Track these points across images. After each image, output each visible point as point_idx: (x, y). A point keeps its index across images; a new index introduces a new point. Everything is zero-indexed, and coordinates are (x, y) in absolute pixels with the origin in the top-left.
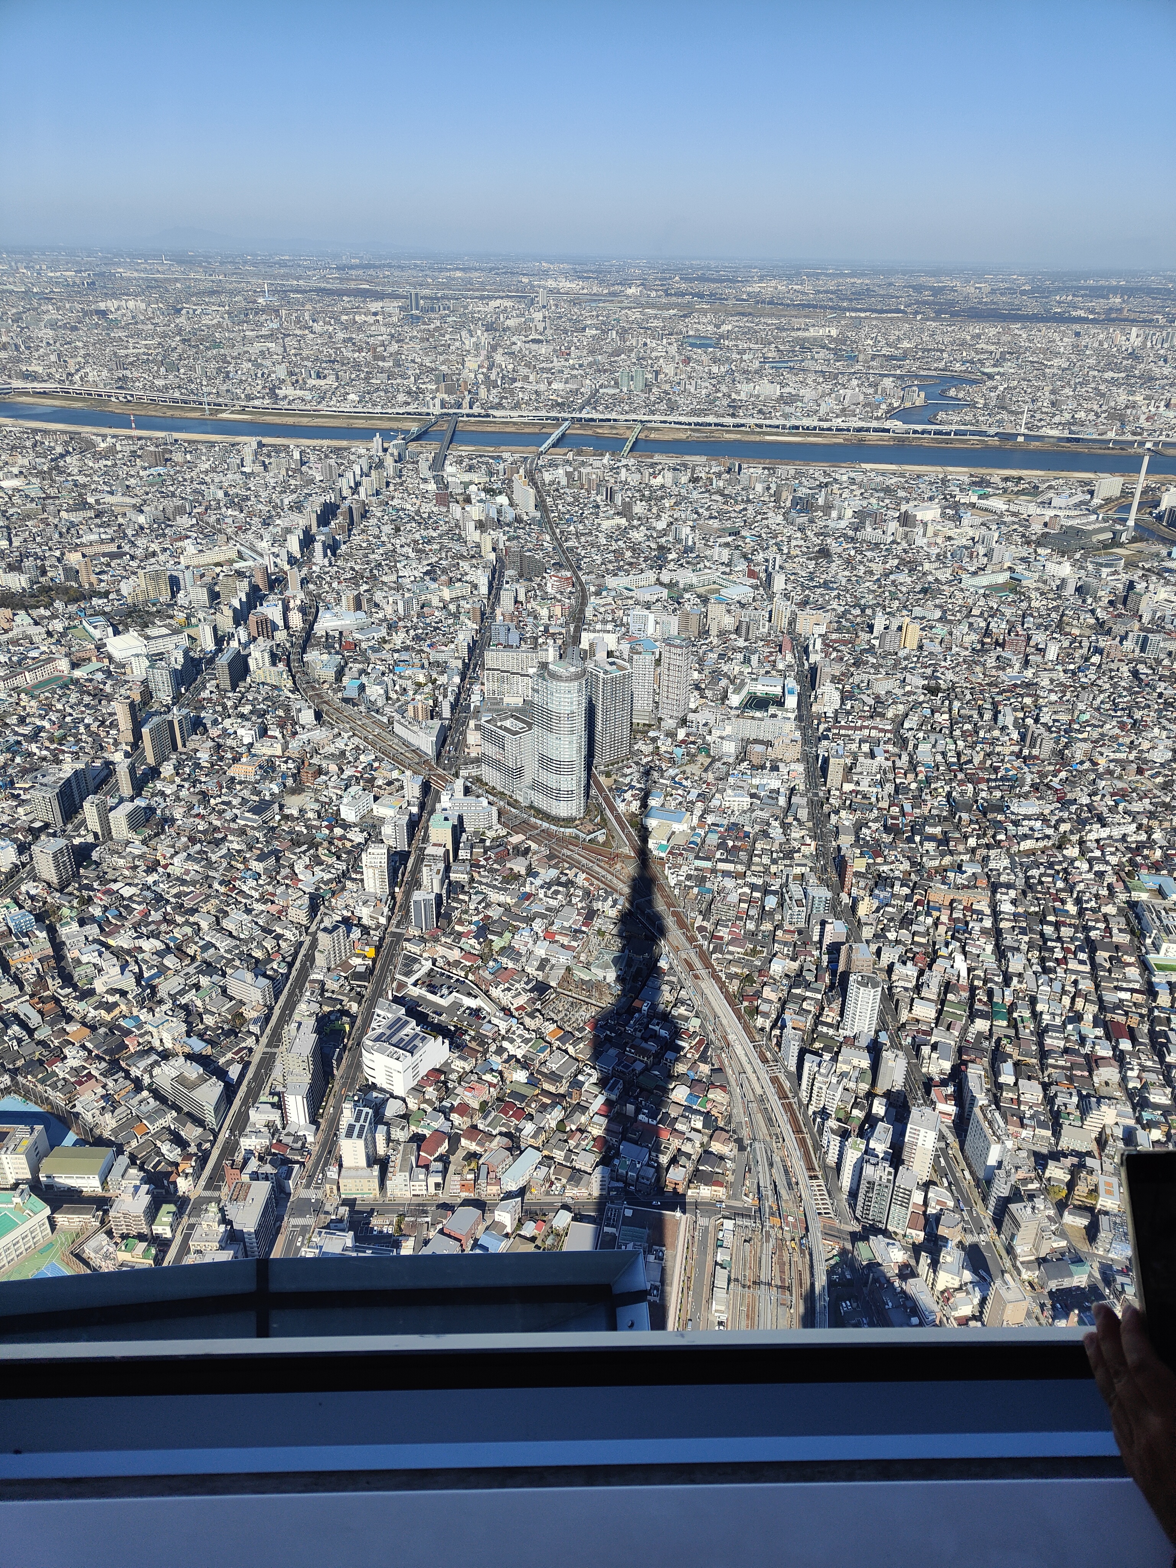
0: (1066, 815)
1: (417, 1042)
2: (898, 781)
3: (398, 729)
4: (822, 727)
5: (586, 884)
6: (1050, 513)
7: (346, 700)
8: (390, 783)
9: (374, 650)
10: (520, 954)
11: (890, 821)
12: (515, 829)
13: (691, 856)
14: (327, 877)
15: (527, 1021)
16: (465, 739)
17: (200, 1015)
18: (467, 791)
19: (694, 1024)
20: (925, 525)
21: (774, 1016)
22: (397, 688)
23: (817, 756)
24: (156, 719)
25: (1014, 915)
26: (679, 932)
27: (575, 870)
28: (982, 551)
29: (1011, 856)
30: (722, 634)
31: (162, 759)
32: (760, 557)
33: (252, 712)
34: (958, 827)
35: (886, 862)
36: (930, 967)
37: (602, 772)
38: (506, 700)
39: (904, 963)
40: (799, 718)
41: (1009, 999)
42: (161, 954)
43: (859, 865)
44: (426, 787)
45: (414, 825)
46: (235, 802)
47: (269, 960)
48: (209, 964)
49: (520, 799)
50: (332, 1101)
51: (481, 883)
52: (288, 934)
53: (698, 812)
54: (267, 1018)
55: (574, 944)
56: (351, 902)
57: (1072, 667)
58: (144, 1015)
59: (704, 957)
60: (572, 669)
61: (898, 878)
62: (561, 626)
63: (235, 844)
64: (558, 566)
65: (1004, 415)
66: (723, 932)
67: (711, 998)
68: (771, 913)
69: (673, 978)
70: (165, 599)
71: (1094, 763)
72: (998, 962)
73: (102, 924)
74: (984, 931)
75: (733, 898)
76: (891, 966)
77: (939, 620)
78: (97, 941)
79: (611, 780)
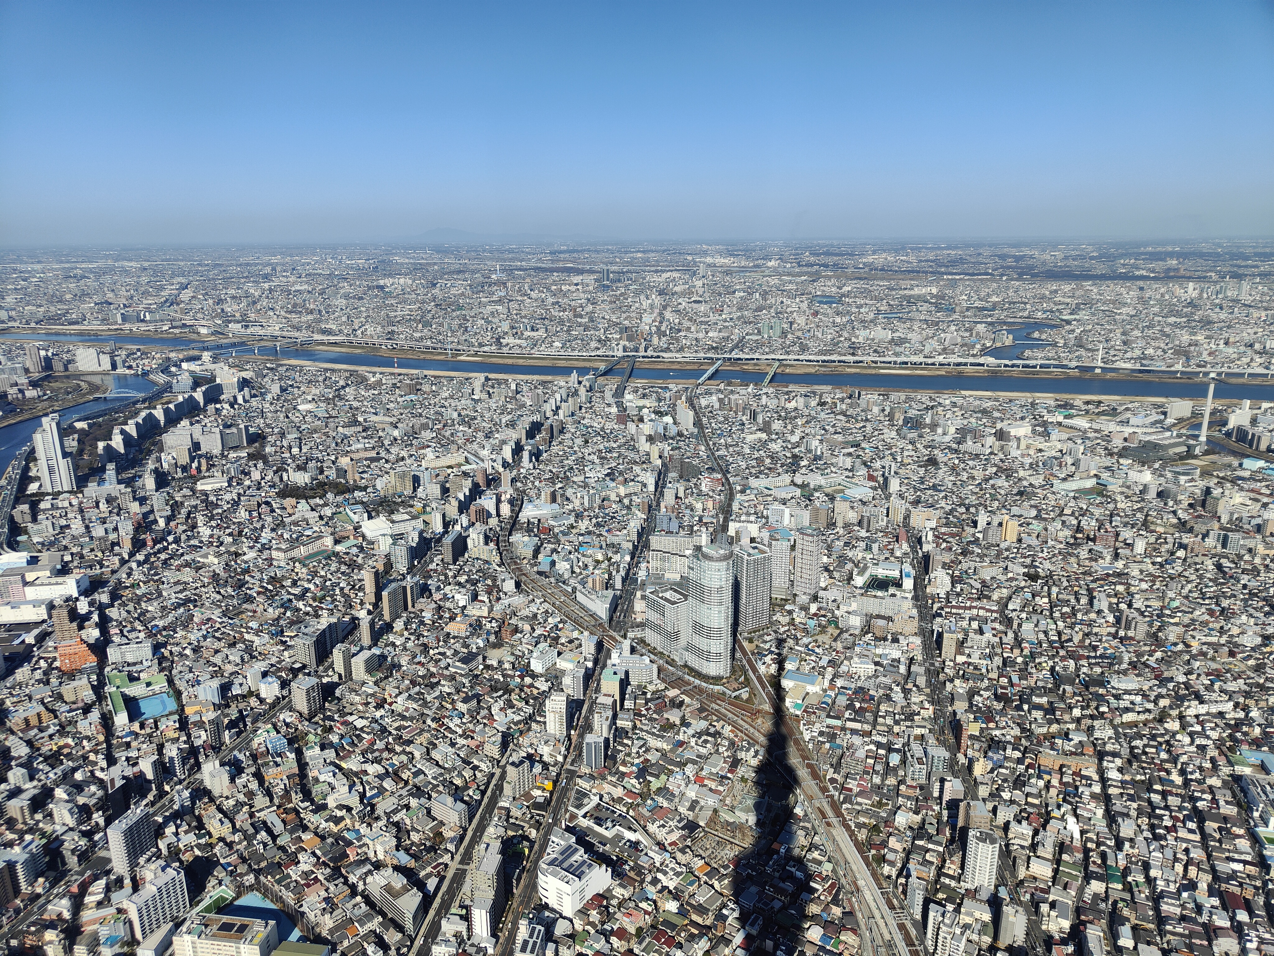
0: (1164, 691)
1: (584, 868)
2: (1005, 655)
3: (580, 597)
4: (936, 606)
5: (732, 735)
6: (1128, 430)
7: (540, 573)
8: (571, 642)
9: (564, 534)
10: (673, 795)
11: (1000, 691)
12: (672, 685)
13: (823, 715)
14: (517, 718)
15: (679, 855)
16: (633, 607)
17: (408, 832)
18: (633, 650)
19: (827, 868)
20: (1018, 439)
21: (899, 865)
22: (581, 564)
23: (933, 631)
24: (394, 585)
25: (1122, 782)
26: (813, 783)
27: (722, 722)
28: (1070, 461)
29: (1115, 727)
30: (846, 526)
31: (395, 616)
32: (878, 464)
33: (467, 581)
34: (1062, 698)
35: (997, 727)
36: (1044, 827)
37: (746, 638)
38: (667, 575)
39: (1019, 822)
40: (916, 598)
41: (1122, 863)
42: (381, 777)
43: (974, 729)
44: (600, 646)
45: (589, 677)
46: (449, 653)
47: (466, 787)
48: (418, 788)
49: (677, 659)
50: (510, 917)
51: (642, 730)
52: (483, 766)
53: (829, 676)
54: (462, 838)
55: (721, 788)
56: (535, 741)
57: (1159, 560)
58: (363, 829)
59: (836, 807)
60: (722, 552)
61: (1009, 742)
62: (712, 516)
63: (446, 687)
64: (711, 470)
65: (1082, 352)
66: (852, 784)
67: (842, 845)
68: (895, 770)
69: (807, 825)
70: (408, 492)
71: (1188, 646)
72: (1109, 826)
73: (338, 750)
74: (1093, 796)
75: (861, 754)
76: (1007, 824)
77: (1036, 518)
78: (332, 763)
79: (753, 646)
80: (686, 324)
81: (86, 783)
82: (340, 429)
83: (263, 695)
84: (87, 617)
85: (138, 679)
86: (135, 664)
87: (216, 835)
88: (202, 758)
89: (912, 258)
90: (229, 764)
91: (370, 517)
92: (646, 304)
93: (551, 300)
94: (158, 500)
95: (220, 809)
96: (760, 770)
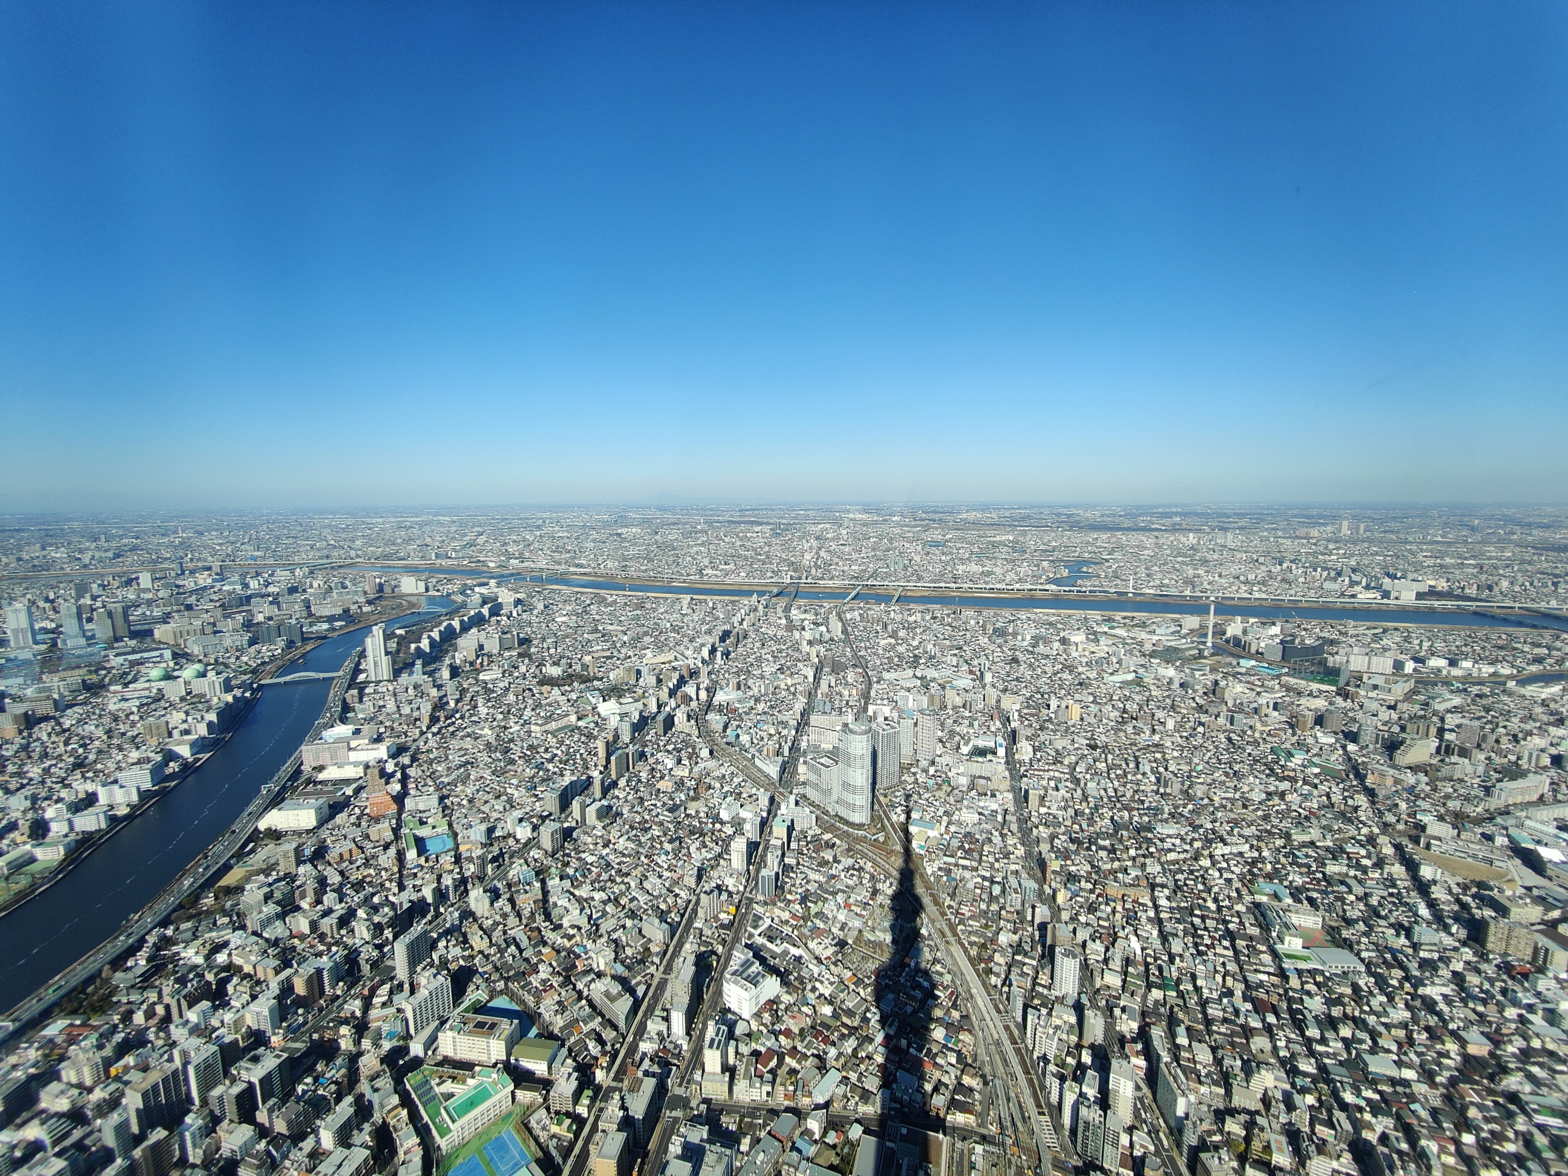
0: (1197, 836)
1: (759, 979)
2: (1076, 807)
3: (758, 762)
4: (1023, 769)
5: (872, 871)
6: (1155, 638)
7: (728, 744)
8: (750, 796)
9: (746, 714)
10: (828, 918)
11: (1074, 835)
12: (826, 830)
13: (941, 854)
14: (709, 856)
15: (832, 967)
16: (797, 770)
17: (624, 947)
18: (797, 803)
19: (947, 979)
20: (1077, 644)
21: (1003, 976)
22: (758, 737)
23: (1021, 788)
24: (619, 752)
25: (1170, 908)
26: (935, 909)
27: (865, 861)
28: (1115, 660)
29: (1162, 864)
30: (955, 708)
31: (620, 775)
32: (975, 662)
33: (674, 749)
34: (1121, 841)
35: (1073, 864)
36: (1113, 945)
37: (882, 794)
38: (823, 746)
39: (1094, 941)
40: (1007, 763)
41: (1175, 974)
42: (605, 903)
43: (1055, 865)
44: (772, 800)
45: (764, 824)
46: (659, 804)
47: (669, 911)
48: (633, 912)
49: (830, 810)
50: (701, 1018)
51: (804, 866)
52: (683, 894)
53: (944, 824)
54: (665, 953)
55: (864, 913)
56: (722, 874)
57: (1185, 734)
58: (589, 945)
59: (953, 928)
60: (863, 728)
61: (1083, 876)
62: (856, 701)
63: (656, 832)
64: (855, 666)
65: (1119, 582)
66: (964, 910)
67: (958, 960)
68: (997, 898)
69: (931, 943)
70: (633, 682)
71: (1211, 800)
72: (1163, 944)
73: (573, 879)
74: (1149, 919)
75: (970, 885)
76: (1084, 942)
77: (1092, 702)
78: (568, 891)
79: (887, 800)
80: (836, 560)
81: (382, 905)
82: (585, 635)
83: (518, 837)
84: (392, 775)
85: (426, 823)
86: (425, 811)
87: (477, 949)
88: (469, 886)
89: (994, 515)
90: (490, 891)
91: (604, 700)
92: (806, 546)
93: (739, 543)
94: (450, 687)
95: (481, 927)
96: (894, 898)
